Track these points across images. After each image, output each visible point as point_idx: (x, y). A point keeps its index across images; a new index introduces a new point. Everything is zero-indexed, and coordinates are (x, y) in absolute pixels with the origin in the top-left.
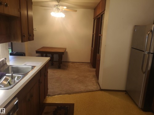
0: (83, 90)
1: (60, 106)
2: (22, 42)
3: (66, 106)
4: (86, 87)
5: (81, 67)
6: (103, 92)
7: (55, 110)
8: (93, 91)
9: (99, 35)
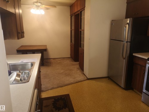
0: (73, 82)
1: (57, 99)
2: (18, 39)
3: (63, 97)
4: (74, 78)
5: (63, 62)
6: (90, 80)
7: (53, 102)
8: (81, 81)
9: (80, 30)
